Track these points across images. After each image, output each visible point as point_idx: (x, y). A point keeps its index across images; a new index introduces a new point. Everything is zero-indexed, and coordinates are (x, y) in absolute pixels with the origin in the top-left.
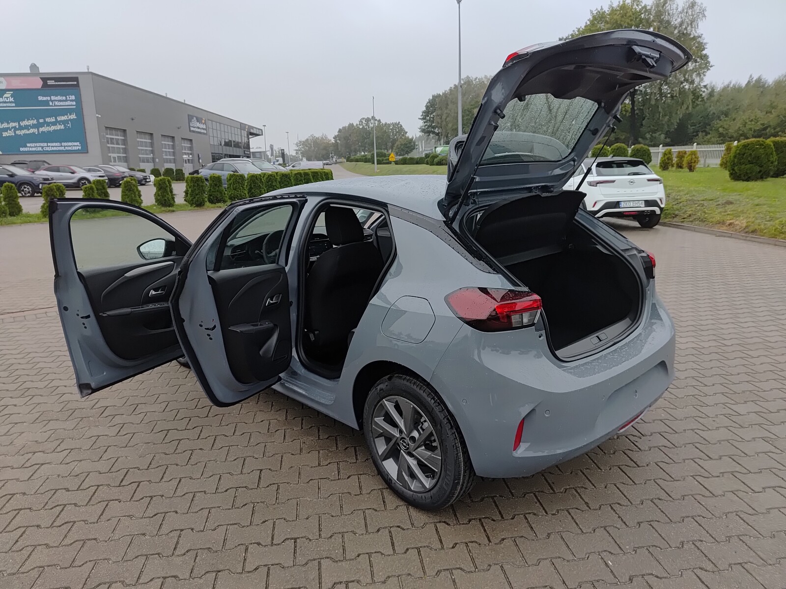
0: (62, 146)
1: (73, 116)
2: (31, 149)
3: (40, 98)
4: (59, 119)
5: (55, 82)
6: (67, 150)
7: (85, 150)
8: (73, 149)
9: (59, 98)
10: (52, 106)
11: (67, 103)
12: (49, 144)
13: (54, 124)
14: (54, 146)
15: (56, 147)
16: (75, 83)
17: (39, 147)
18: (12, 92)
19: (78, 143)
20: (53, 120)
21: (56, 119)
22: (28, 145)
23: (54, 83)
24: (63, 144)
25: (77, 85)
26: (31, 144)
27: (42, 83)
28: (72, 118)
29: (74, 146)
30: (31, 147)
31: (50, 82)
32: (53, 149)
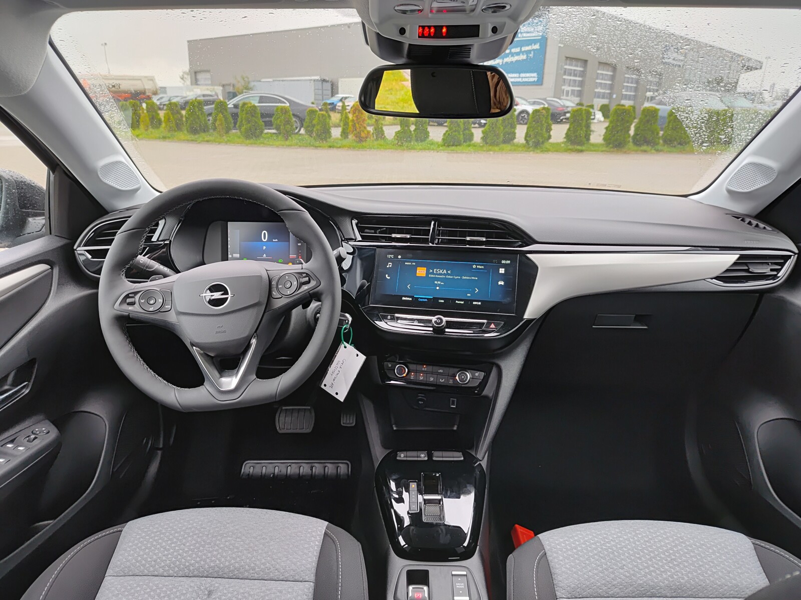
0: (520, 77)
1: (537, 47)
4: (523, 49)
6: (523, 82)
7: (540, 82)
8: (529, 81)
13: (518, 54)
15: (514, 78)
19: (535, 75)
20: (518, 50)
21: (521, 48)
24: (523, 75)
28: (535, 48)
29: (531, 77)
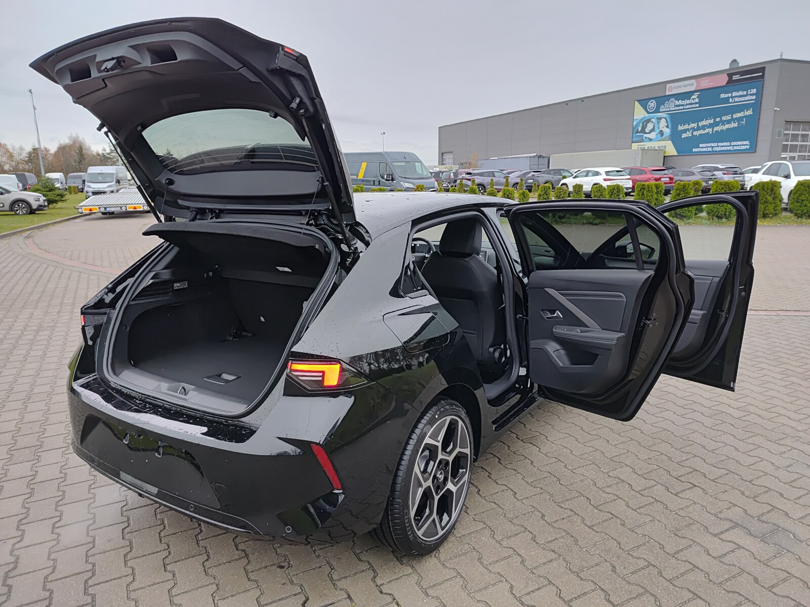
0: (731, 146)
1: (750, 112)
2: (702, 150)
3: (722, 96)
4: (735, 116)
5: (740, 76)
6: (735, 150)
7: (753, 149)
8: (741, 148)
9: (741, 93)
10: (731, 103)
11: (746, 98)
12: (719, 144)
13: (729, 122)
14: (724, 146)
15: (725, 146)
16: (761, 74)
17: (710, 147)
18: (698, 93)
19: (748, 142)
20: (729, 117)
21: (732, 117)
22: (701, 145)
23: (739, 78)
24: (733, 143)
25: (763, 77)
26: (703, 145)
27: (727, 79)
28: (748, 114)
29: (743, 145)
30: (704, 147)
31: (735, 78)
32: (722, 149)
